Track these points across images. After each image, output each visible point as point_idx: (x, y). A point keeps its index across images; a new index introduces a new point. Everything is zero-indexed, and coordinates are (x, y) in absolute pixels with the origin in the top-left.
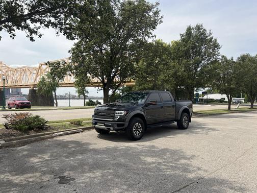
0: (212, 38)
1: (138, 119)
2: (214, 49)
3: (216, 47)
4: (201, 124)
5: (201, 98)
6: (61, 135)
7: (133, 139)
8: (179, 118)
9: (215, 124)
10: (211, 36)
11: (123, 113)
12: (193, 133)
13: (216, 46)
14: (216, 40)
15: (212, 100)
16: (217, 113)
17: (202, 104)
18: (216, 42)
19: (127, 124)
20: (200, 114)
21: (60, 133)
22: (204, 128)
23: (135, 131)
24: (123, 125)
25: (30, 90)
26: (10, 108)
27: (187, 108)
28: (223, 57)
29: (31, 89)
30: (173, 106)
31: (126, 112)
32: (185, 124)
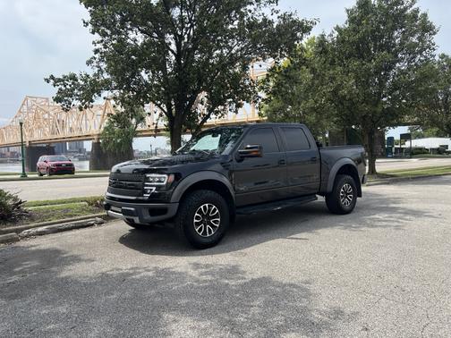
0: (417, 11)
1: (209, 193)
2: (423, 35)
3: (427, 31)
4: (388, 199)
5: (399, 146)
6: (41, 234)
7: (195, 245)
8: (330, 188)
9: (423, 200)
10: (415, 7)
11: (165, 179)
12: (363, 223)
13: (427, 28)
14: (425, 15)
15: (421, 149)
16: (430, 173)
17: (401, 157)
18: (425, 19)
19: (173, 209)
20: (392, 176)
21: (40, 229)
22: (394, 210)
23: (198, 224)
24: (164, 211)
25: (93, 144)
26: (41, 175)
27: (352, 163)
28: (443, 56)
29: (95, 141)
30: (313, 160)
31: (172, 177)
32: (345, 202)
